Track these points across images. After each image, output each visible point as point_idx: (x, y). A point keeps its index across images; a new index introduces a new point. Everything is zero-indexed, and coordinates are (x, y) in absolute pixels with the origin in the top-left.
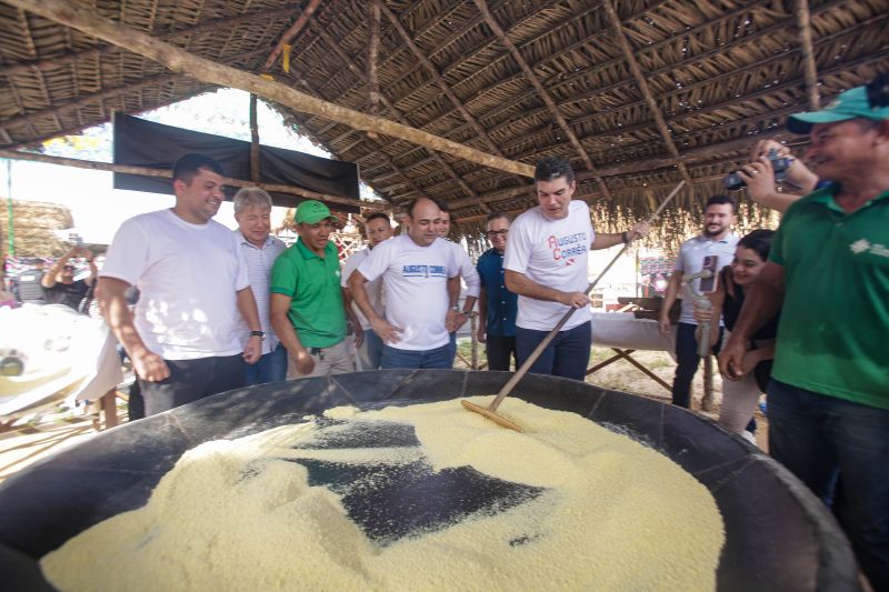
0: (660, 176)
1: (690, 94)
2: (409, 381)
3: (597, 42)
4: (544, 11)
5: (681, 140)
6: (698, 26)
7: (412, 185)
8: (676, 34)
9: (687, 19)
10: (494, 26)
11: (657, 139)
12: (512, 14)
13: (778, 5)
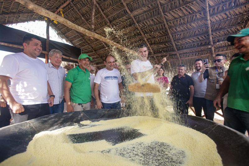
0: (172, 57)
1: (180, 35)
2: (106, 112)
3: (157, 18)
4: (143, 8)
5: (178, 47)
6: (183, 17)
7: (98, 56)
8: (177, 18)
9: (181, 15)
10: (128, 11)
11: (171, 46)
12: (133, 8)
13: (202, 14)
